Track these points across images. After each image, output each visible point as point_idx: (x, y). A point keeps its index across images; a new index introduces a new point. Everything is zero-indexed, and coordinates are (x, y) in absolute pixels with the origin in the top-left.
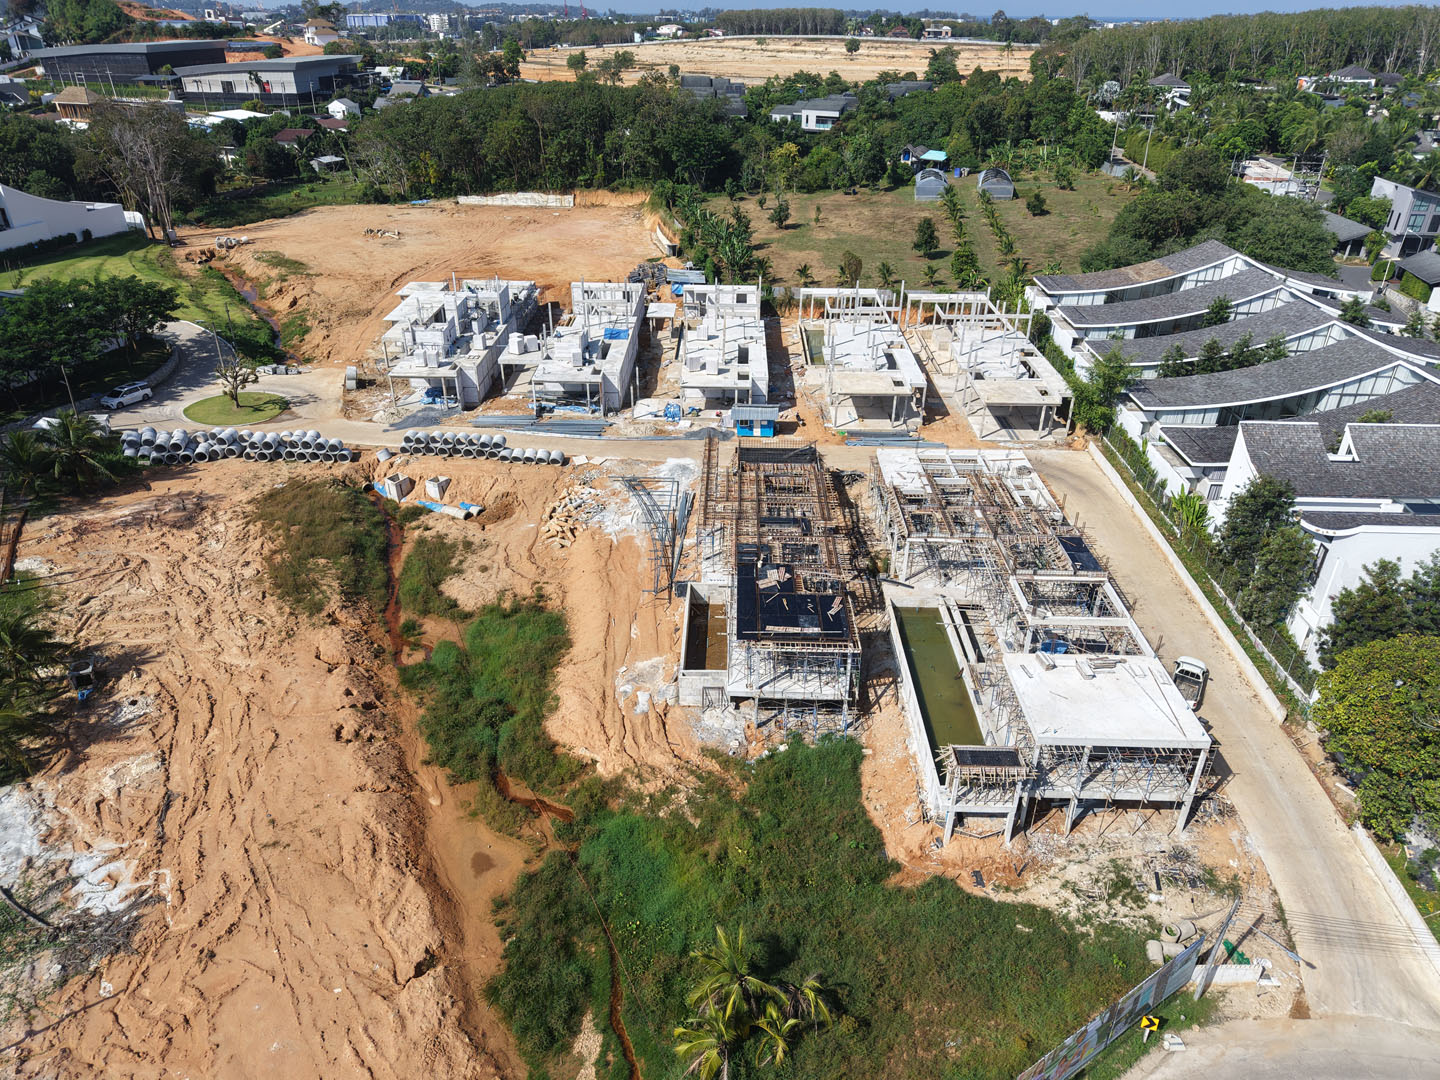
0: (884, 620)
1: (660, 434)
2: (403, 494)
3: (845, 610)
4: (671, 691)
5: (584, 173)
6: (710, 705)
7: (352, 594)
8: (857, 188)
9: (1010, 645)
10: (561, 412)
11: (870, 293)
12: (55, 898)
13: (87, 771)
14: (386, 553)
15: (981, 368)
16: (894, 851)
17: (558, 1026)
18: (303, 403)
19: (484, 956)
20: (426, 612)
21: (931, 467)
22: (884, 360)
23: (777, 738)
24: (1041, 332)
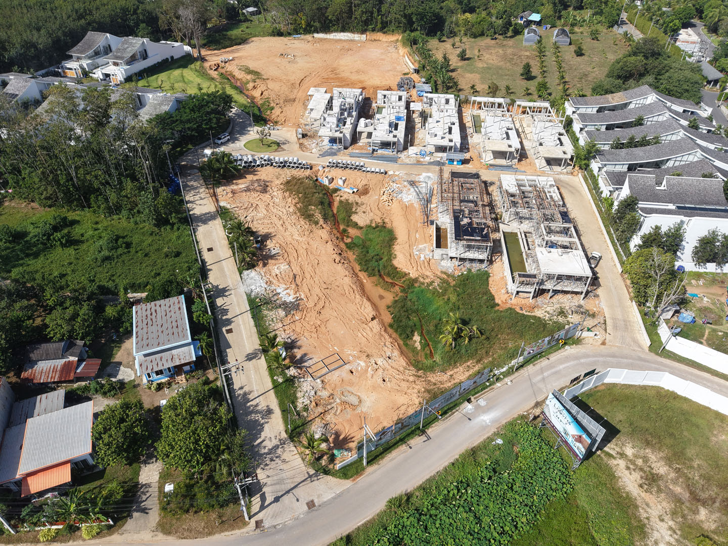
0: (499, 236)
1: (419, 163)
2: (330, 183)
3: (488, 233)
4: (431, 254)
5: (371, 24)
6: (443, 259)
7: (325, 219)
8: (497, 36)
9: (539, 245)
10: (381, 152)
11: (501, 100)
12: (276, 298)
13: (270, 267)
14: (330, 204)
15: (542, 141)
16: (497, 301)
17: (409, 333)
18: (284, 144)
19: (388, 318)
20: (348, 226)
21: (520, 182)
22: (505, 136)
23: (463, 269)
24: (568, 124)
